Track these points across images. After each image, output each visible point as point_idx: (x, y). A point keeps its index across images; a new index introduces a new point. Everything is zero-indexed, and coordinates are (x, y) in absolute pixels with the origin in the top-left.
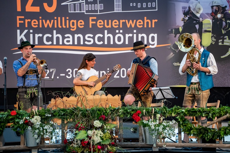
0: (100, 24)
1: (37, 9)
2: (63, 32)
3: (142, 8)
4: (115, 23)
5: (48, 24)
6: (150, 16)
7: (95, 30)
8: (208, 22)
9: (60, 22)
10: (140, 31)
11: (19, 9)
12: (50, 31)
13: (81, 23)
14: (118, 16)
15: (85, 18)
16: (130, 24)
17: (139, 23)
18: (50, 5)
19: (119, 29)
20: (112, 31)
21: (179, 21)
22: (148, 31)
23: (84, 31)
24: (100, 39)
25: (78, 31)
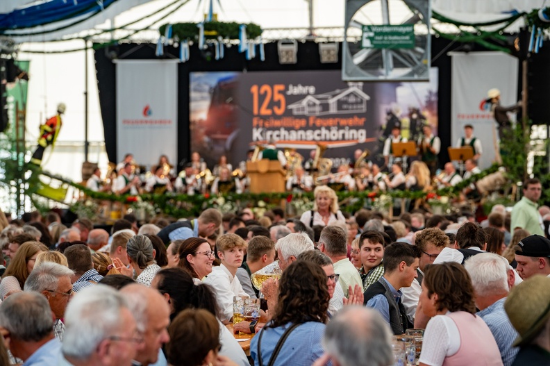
0: (318, 122)
1: (269, 112)
2: (289, 129)
3: (353, 109)
4: (330, 122)
5: (277, 123)
6: (360, 116)
7: (314, 128)
8: (406, 122)
9: (287, 121)
10: (351, 128)
11: (256, 111)
12: (278, 129)
13: (303, 122)
14: (333, 116)
15: (306, 118)
16: (343, 122)
17: (350, 122)
18: (279, 107)
19: (334, 126)
20: (328, 128)
21: (383, 120)
22: (357, 128)
23: (305, 129)
24: (319, 135)
25: (301, 128)
